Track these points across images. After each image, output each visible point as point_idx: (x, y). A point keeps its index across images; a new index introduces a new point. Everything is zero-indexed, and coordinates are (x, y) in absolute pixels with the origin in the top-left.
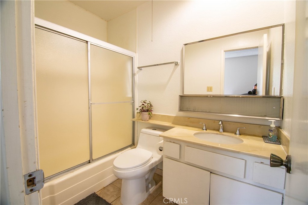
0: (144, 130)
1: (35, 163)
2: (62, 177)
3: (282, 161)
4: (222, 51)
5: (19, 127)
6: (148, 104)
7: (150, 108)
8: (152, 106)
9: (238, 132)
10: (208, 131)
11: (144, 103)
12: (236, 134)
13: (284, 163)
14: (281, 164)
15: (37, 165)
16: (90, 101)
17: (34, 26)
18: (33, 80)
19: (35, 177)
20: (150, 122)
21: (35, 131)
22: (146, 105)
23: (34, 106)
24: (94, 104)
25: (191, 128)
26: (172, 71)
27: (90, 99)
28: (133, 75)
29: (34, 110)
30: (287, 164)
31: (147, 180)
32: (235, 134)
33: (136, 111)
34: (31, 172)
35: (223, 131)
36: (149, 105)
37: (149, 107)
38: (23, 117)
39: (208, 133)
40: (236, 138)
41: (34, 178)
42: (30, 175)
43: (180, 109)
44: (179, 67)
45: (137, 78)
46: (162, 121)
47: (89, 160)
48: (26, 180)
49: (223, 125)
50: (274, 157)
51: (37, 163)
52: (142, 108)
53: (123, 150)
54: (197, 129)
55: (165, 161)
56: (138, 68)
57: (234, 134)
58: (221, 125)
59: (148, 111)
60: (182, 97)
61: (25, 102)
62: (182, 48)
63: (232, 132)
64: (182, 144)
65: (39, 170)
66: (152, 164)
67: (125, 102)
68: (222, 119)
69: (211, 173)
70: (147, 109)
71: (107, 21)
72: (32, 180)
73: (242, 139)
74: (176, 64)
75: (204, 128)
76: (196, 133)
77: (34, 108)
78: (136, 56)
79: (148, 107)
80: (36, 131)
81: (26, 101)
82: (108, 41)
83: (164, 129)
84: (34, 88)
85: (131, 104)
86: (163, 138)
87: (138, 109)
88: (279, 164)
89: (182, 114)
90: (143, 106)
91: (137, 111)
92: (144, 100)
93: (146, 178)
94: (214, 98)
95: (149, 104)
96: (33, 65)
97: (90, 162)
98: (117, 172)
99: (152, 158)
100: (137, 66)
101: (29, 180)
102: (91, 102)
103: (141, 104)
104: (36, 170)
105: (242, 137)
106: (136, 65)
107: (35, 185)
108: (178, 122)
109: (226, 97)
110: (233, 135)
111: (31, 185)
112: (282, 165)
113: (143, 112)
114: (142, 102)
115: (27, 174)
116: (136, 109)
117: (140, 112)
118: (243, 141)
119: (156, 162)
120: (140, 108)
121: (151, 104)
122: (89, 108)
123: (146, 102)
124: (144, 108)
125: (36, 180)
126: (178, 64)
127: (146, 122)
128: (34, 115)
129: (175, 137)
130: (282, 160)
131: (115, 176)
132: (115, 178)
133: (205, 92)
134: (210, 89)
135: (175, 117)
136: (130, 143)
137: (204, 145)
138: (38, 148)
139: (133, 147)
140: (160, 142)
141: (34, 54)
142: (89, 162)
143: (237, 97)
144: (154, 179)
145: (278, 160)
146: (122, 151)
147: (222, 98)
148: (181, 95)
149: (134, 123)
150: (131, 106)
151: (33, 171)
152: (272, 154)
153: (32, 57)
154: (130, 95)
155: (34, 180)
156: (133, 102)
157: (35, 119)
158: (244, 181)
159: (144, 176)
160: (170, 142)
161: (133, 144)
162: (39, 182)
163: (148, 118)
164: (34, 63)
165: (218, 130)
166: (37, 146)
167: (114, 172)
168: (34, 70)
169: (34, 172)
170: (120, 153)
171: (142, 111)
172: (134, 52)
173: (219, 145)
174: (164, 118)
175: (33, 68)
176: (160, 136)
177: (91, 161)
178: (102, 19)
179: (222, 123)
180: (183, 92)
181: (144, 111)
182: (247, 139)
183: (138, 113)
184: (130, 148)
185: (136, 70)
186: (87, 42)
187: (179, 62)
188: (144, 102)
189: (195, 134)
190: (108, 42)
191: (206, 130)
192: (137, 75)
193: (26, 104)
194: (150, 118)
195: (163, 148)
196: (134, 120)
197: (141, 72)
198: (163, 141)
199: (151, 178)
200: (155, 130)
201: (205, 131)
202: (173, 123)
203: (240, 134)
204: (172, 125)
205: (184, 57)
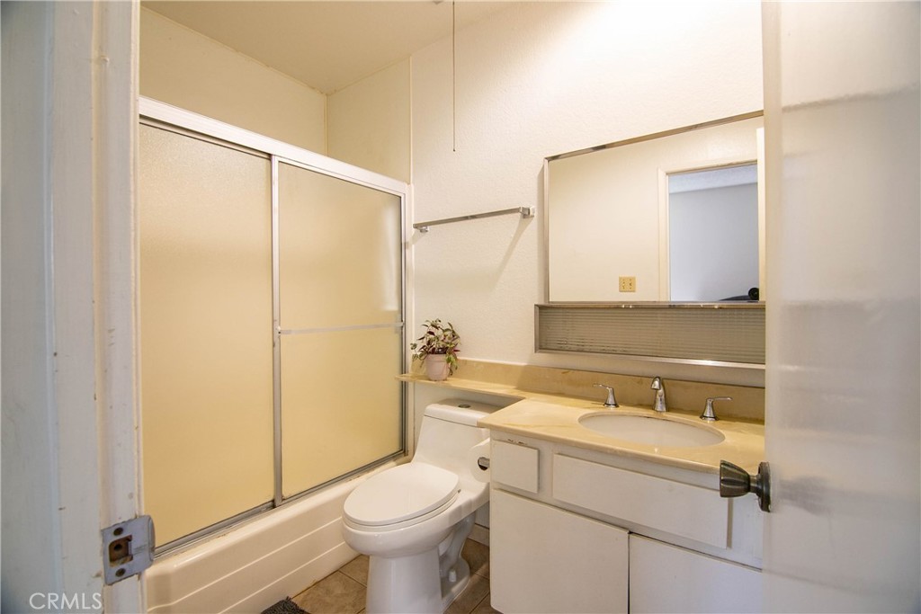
0: (435, 408)
1: (131, 496)
2: (193, 550)
3: (748, 478)
4: (662, 174)
5: (95, 399)
6: (444, 331)
7: (451, 344)
8: (458, 337)
9: (708, 413)
10: (622, 409)
11: (433, 330)
12: (703, 417)
13: (752, 485)
14: (746, 487)
15: (137, 502)
16: (276, 323)
17: (139, 120)
18: (133, 274)
19: (131, 536)
20: (453, 385)
21: (135, 408)
22: (438, 333)
23: (134, 343)
24: (288, 332)
25: (572, 400)
26: (512, 236)
27: (276, 317)
28: (402, 247)
29: (134, 353)
30: (760, 487)
31: (443, 559)
32: (701, 417)
33: (410, 353)
34: (121, 521)
35: (665, 409)
36: (448, 333)
37: (449, 338)
38: (106, 371)
39: (622, 415)
40: (703, 428)
41: (129, 539)
42: (118, 531)
43: (538, 344)
44: (533, 225)
45: (411, 254)
46: (488, 382)
47: (271, 499)
48: (109, 543)
49: (664, 389)
50: (729, 469)
51: (136, 497)
52: (429, 343)
53: (373, 469)
54: (589, 403)
55: (497, 499)
56: (416, 226)
57: (698, 418)
58: (661, 391)
59: (445, 353)
60: (546, 312)
61: (110, 331)
62: (540, 169)
63: (693, 412)
64: (545, 448)
65: (141, 517)
66: (459, 509)
67: (377, 326)
68: (663, 373)
69: (630, 533)
70: (441, 347)
71: (327, 95)
72: (123, 544)
73: (721, 431)
74: (526, 214)
75: (611, 400)
76: (586, 415)
77: (134, 347)
78: (409, 193)
79: (447, 340)
80: (138, 409)
81: (113, 330)
82: (330, 153)
83: (493, 403)
84: (133, 296)
85: (396, 332)
86: (489, 430)
87: (415, 346)
88: (740, 487)
89: (544, 359)
90: (432, 336)
91: (413, 352)
92: (432, 319)
93: (441, 553)
94: (638, 311)
95: (447, 330)
96: (133, 233)
97: (274, 507)
98: (355, 534)
99: (459, 491)
100: (413, 223)
101: (115, 545)
102: (279, 328)
103: (425, 330)
104: (133, 517)
105: (721, 427)
106: (410, 218)
107: (129, 558)
108: (533, 382)
109: (672, 307)
110: (696, 419)
111: (119, 558)
112: (748, 489)
113: (431, 355)
114: (429, 324)
115: (110, 528)
116: (409, 347)
117: (421, 356)
118: (723, 438)
119: (470, 504)
120: (421, 344)
121: (453, 332)
122: (274, 345)
123: (439, 324)
124: (434, 344)
125: (134, 545)
126: (531, 213)
127: (440, 384)
128: (134, 366)
129: (524, 426)
130: (749, 476)
131: (350, 545)
132: (351, 554)
133: (613, 295)
134: (627, 284)
135: (525, 367)
136: (395, 448)
137: (607, 449)
138: (142, 456)
139: (403, 459)
140: (482, 444)
141: (136, 205)
142: (273, 505)
143: (704, 308)
144: (464, 555)
145: (739, 476)
146: (368, 471)
147: (658, 312)
148: (542, 303)
149: (404, 387)
150: (396, 338)
151: (126, 519)
152: (724, 463)
153: (132, 212)
154: (393, 306)
155: (127, 545)
156: (401, 324)
157: (134, 377)
158: (727, 558)
159: (436, 547)
160: (511, 442)
161: (403, 452)
162: (139, 549)
163: (446, 372)
164: (135, 230)
165: (652, 407)
166: (138, 452)
167: (346, 535)
168: (135, 248)
169: (130, 521)
170: (364, 478)
171: (428, 353)
172: (404, 181)
173: (656, 450)
174: (492, 371)
175: (132, 242)
176: (481, 425)
177: (277, 503)
178: (313, 88)
179: (662, 383)
180: (547, 294)
181: (433, 352)
182: (735, 430)
183: (415, 356)
184: (392, 463)
185: (410, 232)
186: (270, 155)
187: (533, 207)
188: (433, 326)
189: (582, 419)
190: (328, 156)
191: (616, 405)
192: (413, 246)
193: (112, 337)
194: (451, 373)
195: (489, 460)
196: (404, 378)
197: (425, 237)
198: (489, 440)
199: (455, 553)
200: (468, 407)
201: (612, 408)
202: (521, 387)
203: (716, 418)
204: (516, 393)
205: (546, 194)
